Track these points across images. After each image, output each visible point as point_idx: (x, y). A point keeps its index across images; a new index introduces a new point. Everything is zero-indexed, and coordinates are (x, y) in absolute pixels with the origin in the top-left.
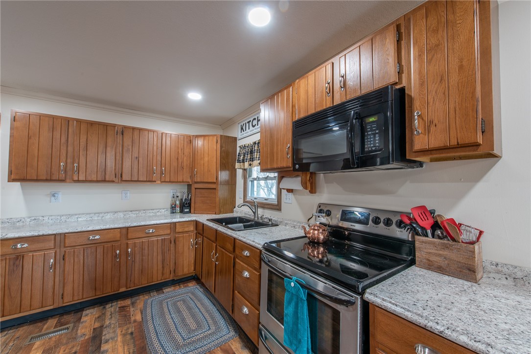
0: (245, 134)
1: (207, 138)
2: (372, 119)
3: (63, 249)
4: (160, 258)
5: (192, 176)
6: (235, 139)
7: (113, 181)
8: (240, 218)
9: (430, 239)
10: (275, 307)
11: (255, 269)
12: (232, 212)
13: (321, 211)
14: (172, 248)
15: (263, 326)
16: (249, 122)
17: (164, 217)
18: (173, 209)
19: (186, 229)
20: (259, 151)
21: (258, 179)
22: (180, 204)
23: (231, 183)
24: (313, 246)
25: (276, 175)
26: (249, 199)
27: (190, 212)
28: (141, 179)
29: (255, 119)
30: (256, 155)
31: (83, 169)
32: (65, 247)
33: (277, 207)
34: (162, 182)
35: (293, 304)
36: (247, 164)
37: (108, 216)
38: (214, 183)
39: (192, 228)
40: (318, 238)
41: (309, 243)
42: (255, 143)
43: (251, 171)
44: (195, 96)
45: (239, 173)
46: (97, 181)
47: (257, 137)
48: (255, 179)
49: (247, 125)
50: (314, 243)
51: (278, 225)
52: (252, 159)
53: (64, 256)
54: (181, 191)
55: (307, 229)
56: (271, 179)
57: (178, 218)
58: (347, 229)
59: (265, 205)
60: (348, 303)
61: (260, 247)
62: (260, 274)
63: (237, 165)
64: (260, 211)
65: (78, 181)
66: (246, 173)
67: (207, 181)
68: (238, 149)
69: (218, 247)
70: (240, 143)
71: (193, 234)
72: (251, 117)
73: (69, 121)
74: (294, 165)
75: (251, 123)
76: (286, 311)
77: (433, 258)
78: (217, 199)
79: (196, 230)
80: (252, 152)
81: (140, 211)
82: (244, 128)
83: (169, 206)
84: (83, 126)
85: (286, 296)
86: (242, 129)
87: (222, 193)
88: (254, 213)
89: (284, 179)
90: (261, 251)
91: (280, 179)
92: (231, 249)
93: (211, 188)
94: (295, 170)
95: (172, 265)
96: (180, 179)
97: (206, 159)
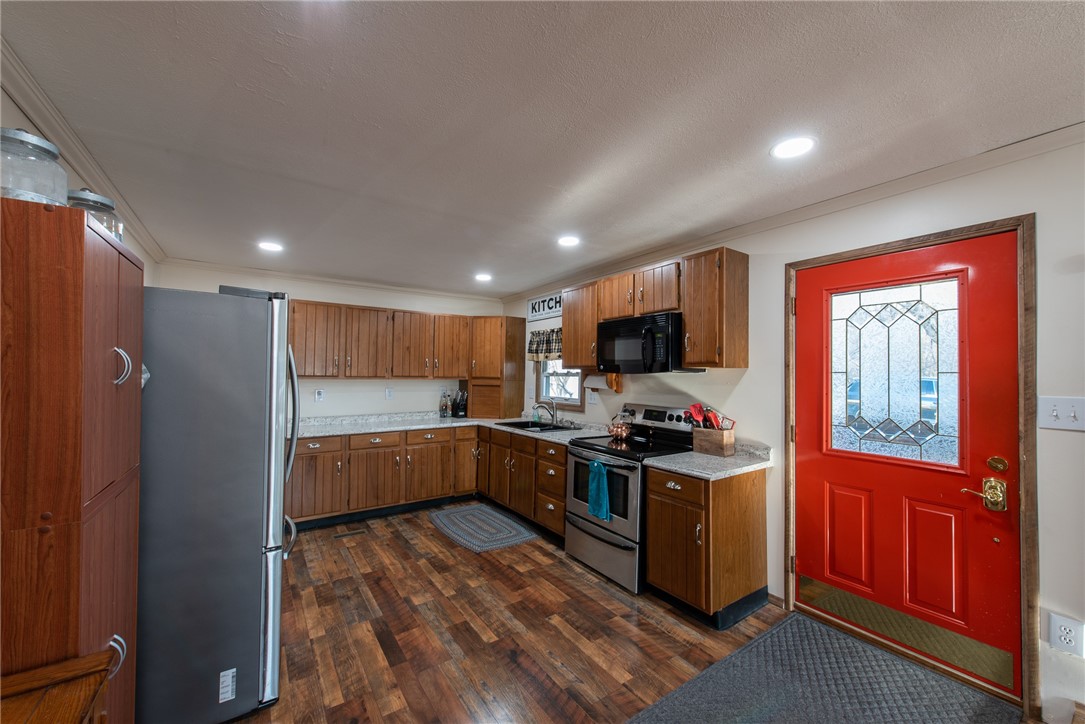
0: (537, 316)
1: (488, 320)
2: (659, 335)
3: (348, 452)
4: (439, 468)
5: (470, 369)
6: (523, 321)
7: (384, 377)
8: (532, 423)
9: (702, 429)
10: (581, 492)
11: (561, 464)
12: (520, 416)
13: (625, 411)
14: (452, 459)
15: (570, 512)
16: (544, 302)
17: (433, 422)
18: (443, 410)
19: (467, 437)
20: (559, 341)
21: (555, 374)
22: (453, 405)
23: (519, 378)
24: (617, 443)
25: (579, 371)
26: (542, 399)
27: (465, 416)
28: (412, 374)
29: (552, 299)
30: (554, 346)
31: (355, 364)
32: (350, 449)
33: (580, 408)
34: (435, 378)
35: (596, 481)
36: (541, 356)
37: (372, 420)
38: (498, 378)
39: (473, 435)
40: (621, 435)
41: (613, 441)
42: (553, 331)
43: (546, 364)
44: (483, 278)
45: (529, 365)
46: (369, 377)
47: (557, 324)
48: (552, 375)
49: (541, 304)
50: (617, 439)
51: (580, 429)
52: (549, 351)
53: (349, 460)
54: (452, 389)
55: (612, 428)
56: (574, 375)
57: (450, 423)
58: (650, 428)
59: (565, 406)
60: (632, 469)
61: (566, 443)
62: (566, 470)
63: (528, 355)
64: (560, 415)
65: (351, 377)
66: (539, 368)
67: (488, 376)
68: (528, 337)
69: (514, 452)
70: (530, 328)
71: (475, 443)
72: (547, 296)
73: (340, 309)
74: (599, 366)
75: (546, 303)
76: (590, 488)
77: (704, 444)
78: (502, 400)
79: (478, 437)
80: (548, 342)
81: (405, 413)
82: (537, 307)
83: (438, 409)
84: (355, 313)
85: (591, 476)
86: (534, 308)
87: (507, 392)
88: (552, 416)
89: (589, 378)
90: (567, 447)
91: (584, 376)
92: (533, 451)
93: (491, 385)
94: (600, 370)
95: (452, 479)
96: (455, 374)
97: (488, 347)
